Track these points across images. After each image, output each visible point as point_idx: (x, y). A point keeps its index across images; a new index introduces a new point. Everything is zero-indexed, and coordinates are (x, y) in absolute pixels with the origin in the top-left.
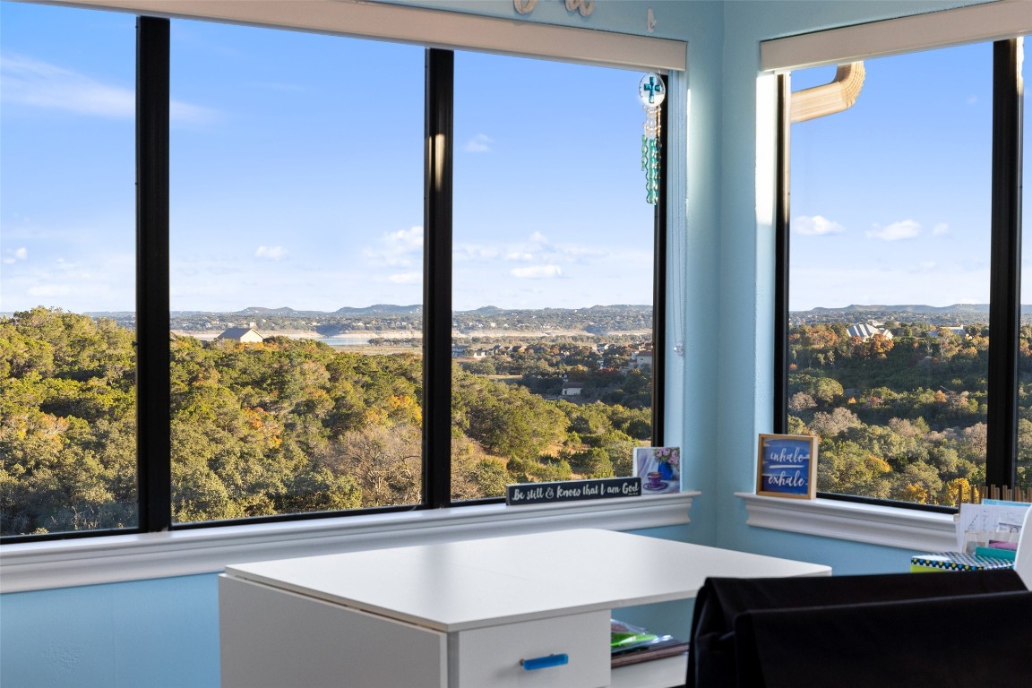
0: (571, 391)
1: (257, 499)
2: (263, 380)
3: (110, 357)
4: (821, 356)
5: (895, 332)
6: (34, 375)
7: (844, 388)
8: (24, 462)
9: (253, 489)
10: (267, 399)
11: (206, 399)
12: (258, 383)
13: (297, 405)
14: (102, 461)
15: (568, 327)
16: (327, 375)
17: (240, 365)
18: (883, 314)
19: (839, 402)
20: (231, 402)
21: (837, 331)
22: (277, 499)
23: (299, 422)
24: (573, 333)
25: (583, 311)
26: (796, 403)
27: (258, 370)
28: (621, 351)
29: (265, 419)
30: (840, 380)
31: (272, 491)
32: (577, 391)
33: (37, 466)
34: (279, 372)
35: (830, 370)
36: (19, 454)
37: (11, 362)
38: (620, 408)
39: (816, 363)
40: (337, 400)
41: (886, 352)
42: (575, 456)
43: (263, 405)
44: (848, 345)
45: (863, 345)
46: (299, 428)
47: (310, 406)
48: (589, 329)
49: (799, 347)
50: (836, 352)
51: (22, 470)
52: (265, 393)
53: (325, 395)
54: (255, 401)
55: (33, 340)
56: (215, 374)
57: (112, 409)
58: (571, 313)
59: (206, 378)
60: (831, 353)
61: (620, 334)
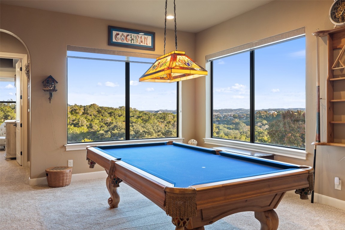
0: (217, 123)
1: (159, 133)
2: (161, 118)
3: (135, 114)
4: (263, 116)
5: (277, 113)
6: (122, 117)
7: (267, 122)
8: (120, 129)
9: (159, 132)
10: (162, 121)
11: (151, 120)
12: (160, 118)
13: (167, 122)
14: (133, 128)
15: (216, 113)
16: (173, 117)
17: (157, 115)
18: (275, 110)
19: (266, 124)
20: (156, 121)
21: (266, 112)
22: (163, 133)
23: (167, 125)
24: (218, 114)
25: (219, 110)
26: (258, 125)
27: (161, 116)
28: (226, 116)
29: (161, 124)
30: (267, 121)
31: (162, 132)
32: (218, 123)
33: (122, 129)
34: (164, 117)
35: (265, 119)
36: (119, 127)
37: (118, 115)
38: (226, 125)
39: (262, 118)
40: (174, 121)
41: (276, 116)
42: (217, 132)
43: (161, 122)
44: (268, 114)
45: (271, 115)
46: (168, 126)
47: (170, 122)
48: (220, 113)
49: (259, 115)
50: (266, 116)
51: (119, 130)
52: (162, 120)
53: (172, 120)
54: (160, 121)
55: (122, 111)
56: (153, 117)
57: (135, 122)
58: (217, 110)
59: (152, 117)
60: (265, 116)
61: (226, 114)
